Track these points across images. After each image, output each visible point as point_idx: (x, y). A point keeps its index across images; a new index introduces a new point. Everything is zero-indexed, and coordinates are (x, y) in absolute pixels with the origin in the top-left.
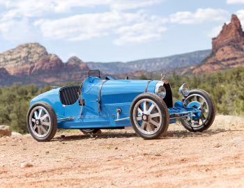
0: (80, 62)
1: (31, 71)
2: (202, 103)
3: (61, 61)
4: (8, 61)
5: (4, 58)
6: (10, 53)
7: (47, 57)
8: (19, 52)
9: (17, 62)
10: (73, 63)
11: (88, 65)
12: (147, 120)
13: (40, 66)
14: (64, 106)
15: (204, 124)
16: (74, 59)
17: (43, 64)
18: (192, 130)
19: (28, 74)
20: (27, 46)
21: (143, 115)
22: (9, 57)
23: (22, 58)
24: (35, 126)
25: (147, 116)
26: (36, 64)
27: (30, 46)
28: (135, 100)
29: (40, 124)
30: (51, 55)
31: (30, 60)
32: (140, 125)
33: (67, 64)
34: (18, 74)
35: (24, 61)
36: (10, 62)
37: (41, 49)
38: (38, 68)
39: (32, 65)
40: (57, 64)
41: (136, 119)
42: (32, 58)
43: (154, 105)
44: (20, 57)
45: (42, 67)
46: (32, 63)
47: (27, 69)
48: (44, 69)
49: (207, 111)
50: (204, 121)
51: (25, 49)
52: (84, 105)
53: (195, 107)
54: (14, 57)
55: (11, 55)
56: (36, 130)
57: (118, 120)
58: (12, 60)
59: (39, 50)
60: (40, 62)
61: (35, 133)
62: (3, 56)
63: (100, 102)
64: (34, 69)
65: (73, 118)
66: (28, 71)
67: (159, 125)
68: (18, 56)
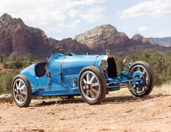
0: (142, 37)
1: (105, 46)
2: (144, 73)
3: (127, 37)
4: (88, 39)
5: (85, 37)
6: (89, 33)
7: (117, 35)
8: (97, 32)
9: (95, 39)
10: (136, 39)
11: (149, 40)
12: (89, 89)
13: (112, 42)
14: (37, 78)
15: (145, 90)
16: (138, 35)
17: (115, 40)
18: (137, 96)
19: (104, 48)
20: (102, 27)
21: (87, 84)
22: (89, 36)
23: (98, 36)
24: (17, 95)
25: (89, 85)
26: (109, 40)
27: (104, 27)
28: (81, 72)
29: (19, 93)
30: (120, 33)
31: (105, 37)
32: (85, 92)
33: (132, 39)
34: (96, 48)
35: (100, 39)
36: (90, 40)
37: (113, 29)
38: (110, 43)
39: (106, 41)
40: (124, 40)
41: (83, 88)
42: (106, 36)
43: (94, 76)
44: (97, 36)
45: (114, 42)
46: (106, 39)
47: (103, 44)
48: (115, 43)
49: (147, 79)
50: (145, 88)
51: (100, 30)
52: (50, 77)
53: (138, 76)
54: (93, 35)
55: (90, 34)
56: (18, 98)
57: (74, 89)
58: (91, 38)
59: (111, 30)
60: (112, 39)
61: (17, 101)
62: (84, 36)
63: (61, 75)
64: (108, 44)
65: (44, 87)
66: (104, 46)
67: (98, 93)
68: (96, 34)
